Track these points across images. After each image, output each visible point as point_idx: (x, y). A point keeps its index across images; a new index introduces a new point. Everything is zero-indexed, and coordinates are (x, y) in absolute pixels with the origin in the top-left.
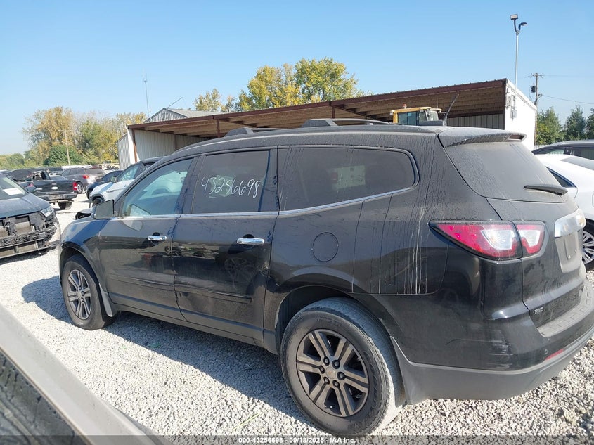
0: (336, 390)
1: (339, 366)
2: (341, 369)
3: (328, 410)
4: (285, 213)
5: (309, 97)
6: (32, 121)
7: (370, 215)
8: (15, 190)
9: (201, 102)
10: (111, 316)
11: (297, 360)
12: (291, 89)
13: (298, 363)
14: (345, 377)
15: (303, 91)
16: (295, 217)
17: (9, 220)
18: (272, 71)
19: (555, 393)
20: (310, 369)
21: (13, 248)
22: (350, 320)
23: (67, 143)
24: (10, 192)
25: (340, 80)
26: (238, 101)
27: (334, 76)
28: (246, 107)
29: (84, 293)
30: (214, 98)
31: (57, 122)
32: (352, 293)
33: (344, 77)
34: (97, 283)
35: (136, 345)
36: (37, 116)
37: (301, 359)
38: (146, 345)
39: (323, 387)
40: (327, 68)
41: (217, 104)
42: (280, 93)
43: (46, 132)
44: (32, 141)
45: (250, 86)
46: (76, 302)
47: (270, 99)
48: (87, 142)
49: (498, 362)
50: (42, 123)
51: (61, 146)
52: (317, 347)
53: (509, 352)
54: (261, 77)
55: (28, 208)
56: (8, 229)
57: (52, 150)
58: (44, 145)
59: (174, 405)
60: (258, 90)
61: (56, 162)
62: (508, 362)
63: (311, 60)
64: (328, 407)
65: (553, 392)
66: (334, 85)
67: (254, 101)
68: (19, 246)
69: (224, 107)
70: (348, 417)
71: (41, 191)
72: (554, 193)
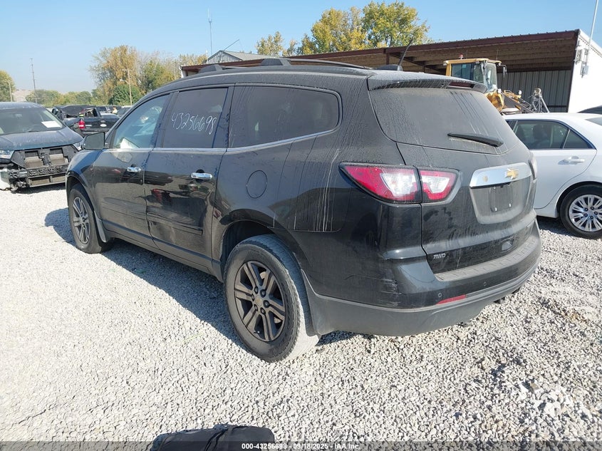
0: (263, 316)
1: (265, 295)
2: (267, 298)
3: (257, 335)
4: (232, 151)
5: (375, 44)
6: (98, 59)
7: (296, 155)
8: (53, 123)
9: (263, 45)
10: (105, 241)
11: (235, 289)
12: (356, 34)
13: (236, 291)
14: (270, 305)
15: (369, 38)
16: (238, 154)
17: (44, 151)
18: (338, 15)
19: (487, 344)
20: (244, 297)
21: (48, 177)
22: (273, 253)
23: (130, 82)
24: (48, 124)
25: (410, 27)
26: (301, 45)
27: (404, 22)
28: (309, 52)
29: (84, 220)
30: (276, 42)
31: (122, 60)
32: (273, 228)
33: (415, 23)
34: (93, 210)
35: (124, 270)
36: (104, 55)
37: (238, 287)
38: (133, 270)
39: (254, 313)
40: (397, 13)
41: (279, 48)
42: (345, 38)
43: (111, 70)
44: (98, 80)
45: (314, 30)
46: (79, 227)
47: (334, 45)
48: (150, 82)
49: (388, 299)
50: (108, 62)
51: (125, 86)
52: (250, 277)
53: (398, 291)
54: (326, 21)
55: (62, 141)
56: (43, 160)
57: (116, 89)
58: (110, 85)
59: (133, 321)
60: (321, 35)
61: (119, 101)
62: (397, 301)
63: (380, 4)
64: (256, 333)
65: (485, 343)
66: (403, 32)
67: (317, 46)
68: (54, 176)
69: (286, 51)
70: (270, 342)
71: (91, 127)
72: (489, 144)
